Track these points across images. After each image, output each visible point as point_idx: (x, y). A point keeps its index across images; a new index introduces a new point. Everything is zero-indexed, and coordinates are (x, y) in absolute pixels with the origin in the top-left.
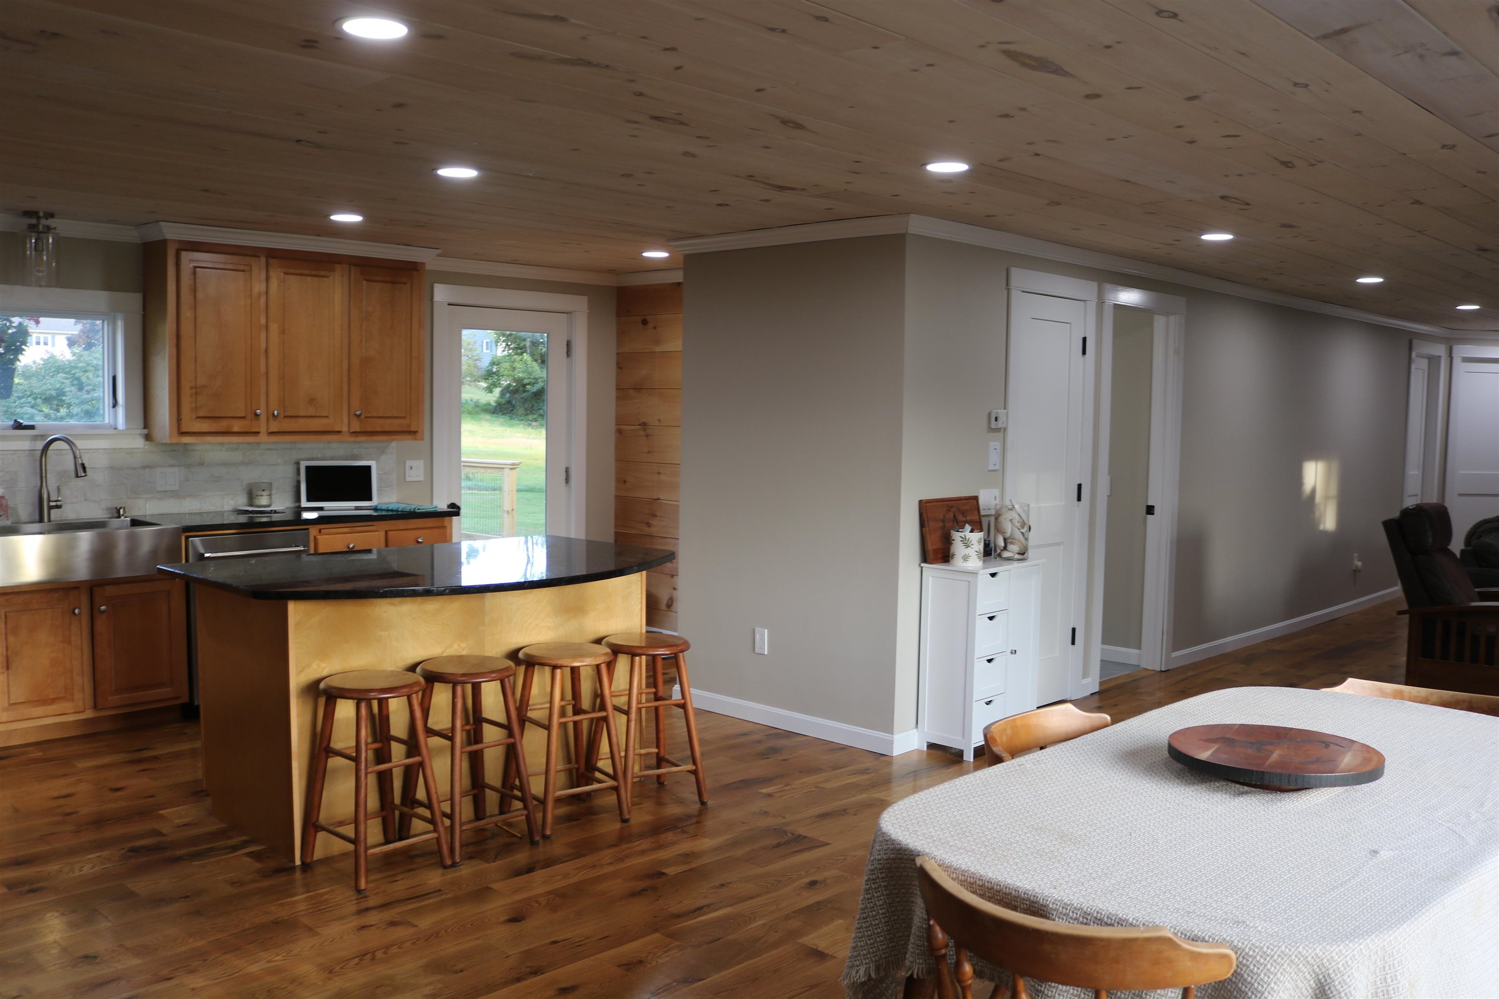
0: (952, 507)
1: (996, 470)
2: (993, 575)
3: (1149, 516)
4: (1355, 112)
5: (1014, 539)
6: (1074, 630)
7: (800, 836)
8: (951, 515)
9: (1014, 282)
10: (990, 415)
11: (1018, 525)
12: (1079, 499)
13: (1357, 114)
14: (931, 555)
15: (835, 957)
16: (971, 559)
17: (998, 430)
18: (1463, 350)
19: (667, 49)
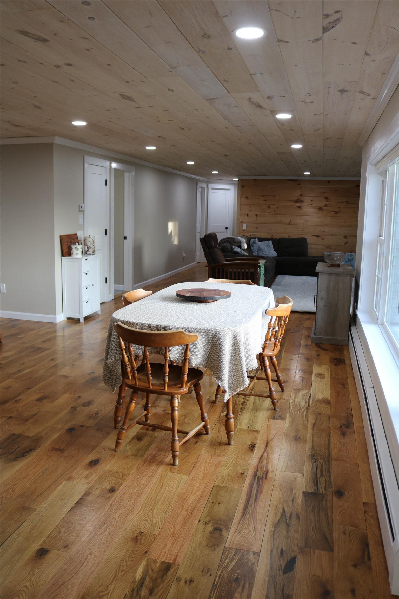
0: (70, 237)
1: (81, 225)
2: (86, 259)
3: (125, 240)
4: (207, 117)
5: (91, 247)
6: (106, 278)
7: (40, 348)
8: (70, 240)
9: (85, 160)
10: (79, 206)
11: (92, 243)
12: (106, 234)
13: (208, 118)
14: (65, 254)
15: (71, 376)
16: (79, 255)
17: (82, 211)
18: (211, 186)
19: (14, 83)
